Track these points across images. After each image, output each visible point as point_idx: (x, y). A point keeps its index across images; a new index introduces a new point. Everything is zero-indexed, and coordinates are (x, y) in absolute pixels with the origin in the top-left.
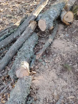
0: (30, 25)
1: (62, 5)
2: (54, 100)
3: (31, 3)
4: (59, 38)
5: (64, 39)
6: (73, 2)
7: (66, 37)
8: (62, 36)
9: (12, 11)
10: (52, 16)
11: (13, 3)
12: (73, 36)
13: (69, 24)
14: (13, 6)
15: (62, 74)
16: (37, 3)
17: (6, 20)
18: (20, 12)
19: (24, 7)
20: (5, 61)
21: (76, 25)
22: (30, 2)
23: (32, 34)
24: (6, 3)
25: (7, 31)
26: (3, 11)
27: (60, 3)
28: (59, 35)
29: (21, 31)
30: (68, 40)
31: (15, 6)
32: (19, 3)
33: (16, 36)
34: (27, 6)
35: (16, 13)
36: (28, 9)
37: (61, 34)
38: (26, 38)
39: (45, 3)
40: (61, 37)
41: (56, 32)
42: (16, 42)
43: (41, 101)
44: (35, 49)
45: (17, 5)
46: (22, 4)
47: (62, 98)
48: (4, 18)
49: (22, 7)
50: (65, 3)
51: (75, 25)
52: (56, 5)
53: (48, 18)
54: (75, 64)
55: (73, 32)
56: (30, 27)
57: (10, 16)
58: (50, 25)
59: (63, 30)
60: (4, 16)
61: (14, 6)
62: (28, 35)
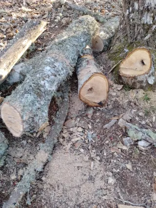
1: (82, 40)
3: (16, 11)
5: (82, 150)
6: (113, 27)
7: (87, 141)
10: (47, 85)
12: (107, 142)
16: (30, 10)
21: (116, 101)
22: (14, 5)
27: (77, 34)
28: (71, 134)
30: (93, 153)
34: (3, 19)
36: (4, 30)
37: (75, 129)
39: (33, 33)
40: (74, 139)
41: (63, 122)
50: (92, 32)
51: (114, 99)
52: (65, 41)
55: (106, 126)
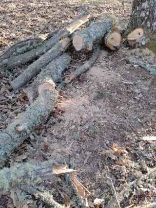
0: (62, 41)
1: (108, 25)
2: (82, 122)
3: (64, 20)
4: (99, 66)
5: (105, 67)
6: (126, 26)
7: (108, 65)
8: (104, 63)
9: (32, 26)
10: (92, 35)
11: (33, 16)
12: (118, 66)
13: (114, 49)
14: (33, 19)
15: (96, 101)
17: (22, 36)
18: (44, 29)
19: (52, 23)
20: (21, 80)
21: (125, 54)
23: (62, 53)
24: (21, 13)
25: (29, 42)
26: (16, 24)
27: (106, 21)
28: (99, 63)
29: (47, 48)
30: (111, 68)
31: (37, 20)
32: (43, 17)
33: (40, 53)
34: (57, 23)
35: (38, 29)
36: (58, 27)
37: (102, 61)
38: (54, 57)
39: (84, 18)
40: (101, 64)
41: (96, 58)
42: (40, 59)
43: (66, 122)
44: (64, 74)
45: (39, 19)
46: (48, 19)
47: (92, 121)
48: (18, 33)
49: (49, 23)
50: (114, 23)
51: (123, 54)
52: (100, 23)
53: (86, 35)
54: (114, 93)
56: (61, 44)
57: (28, 31)
58: (88, 43)
59: (106, 58)
60: (19, 31)
61: (35, 19)
62: (57, 53)
